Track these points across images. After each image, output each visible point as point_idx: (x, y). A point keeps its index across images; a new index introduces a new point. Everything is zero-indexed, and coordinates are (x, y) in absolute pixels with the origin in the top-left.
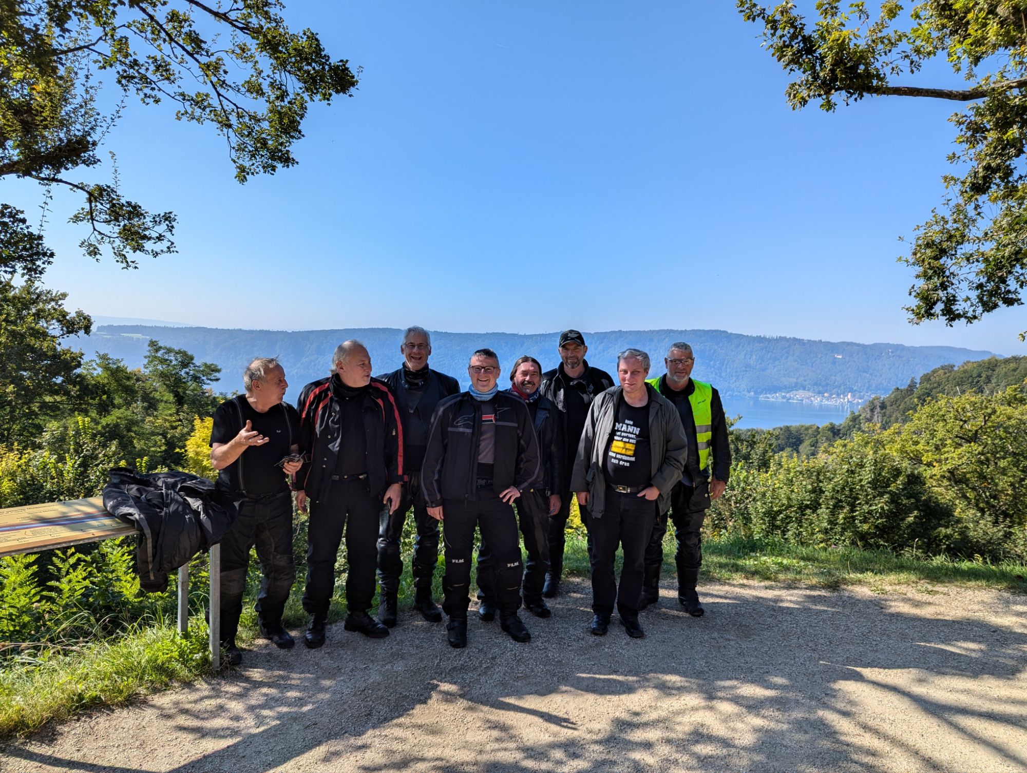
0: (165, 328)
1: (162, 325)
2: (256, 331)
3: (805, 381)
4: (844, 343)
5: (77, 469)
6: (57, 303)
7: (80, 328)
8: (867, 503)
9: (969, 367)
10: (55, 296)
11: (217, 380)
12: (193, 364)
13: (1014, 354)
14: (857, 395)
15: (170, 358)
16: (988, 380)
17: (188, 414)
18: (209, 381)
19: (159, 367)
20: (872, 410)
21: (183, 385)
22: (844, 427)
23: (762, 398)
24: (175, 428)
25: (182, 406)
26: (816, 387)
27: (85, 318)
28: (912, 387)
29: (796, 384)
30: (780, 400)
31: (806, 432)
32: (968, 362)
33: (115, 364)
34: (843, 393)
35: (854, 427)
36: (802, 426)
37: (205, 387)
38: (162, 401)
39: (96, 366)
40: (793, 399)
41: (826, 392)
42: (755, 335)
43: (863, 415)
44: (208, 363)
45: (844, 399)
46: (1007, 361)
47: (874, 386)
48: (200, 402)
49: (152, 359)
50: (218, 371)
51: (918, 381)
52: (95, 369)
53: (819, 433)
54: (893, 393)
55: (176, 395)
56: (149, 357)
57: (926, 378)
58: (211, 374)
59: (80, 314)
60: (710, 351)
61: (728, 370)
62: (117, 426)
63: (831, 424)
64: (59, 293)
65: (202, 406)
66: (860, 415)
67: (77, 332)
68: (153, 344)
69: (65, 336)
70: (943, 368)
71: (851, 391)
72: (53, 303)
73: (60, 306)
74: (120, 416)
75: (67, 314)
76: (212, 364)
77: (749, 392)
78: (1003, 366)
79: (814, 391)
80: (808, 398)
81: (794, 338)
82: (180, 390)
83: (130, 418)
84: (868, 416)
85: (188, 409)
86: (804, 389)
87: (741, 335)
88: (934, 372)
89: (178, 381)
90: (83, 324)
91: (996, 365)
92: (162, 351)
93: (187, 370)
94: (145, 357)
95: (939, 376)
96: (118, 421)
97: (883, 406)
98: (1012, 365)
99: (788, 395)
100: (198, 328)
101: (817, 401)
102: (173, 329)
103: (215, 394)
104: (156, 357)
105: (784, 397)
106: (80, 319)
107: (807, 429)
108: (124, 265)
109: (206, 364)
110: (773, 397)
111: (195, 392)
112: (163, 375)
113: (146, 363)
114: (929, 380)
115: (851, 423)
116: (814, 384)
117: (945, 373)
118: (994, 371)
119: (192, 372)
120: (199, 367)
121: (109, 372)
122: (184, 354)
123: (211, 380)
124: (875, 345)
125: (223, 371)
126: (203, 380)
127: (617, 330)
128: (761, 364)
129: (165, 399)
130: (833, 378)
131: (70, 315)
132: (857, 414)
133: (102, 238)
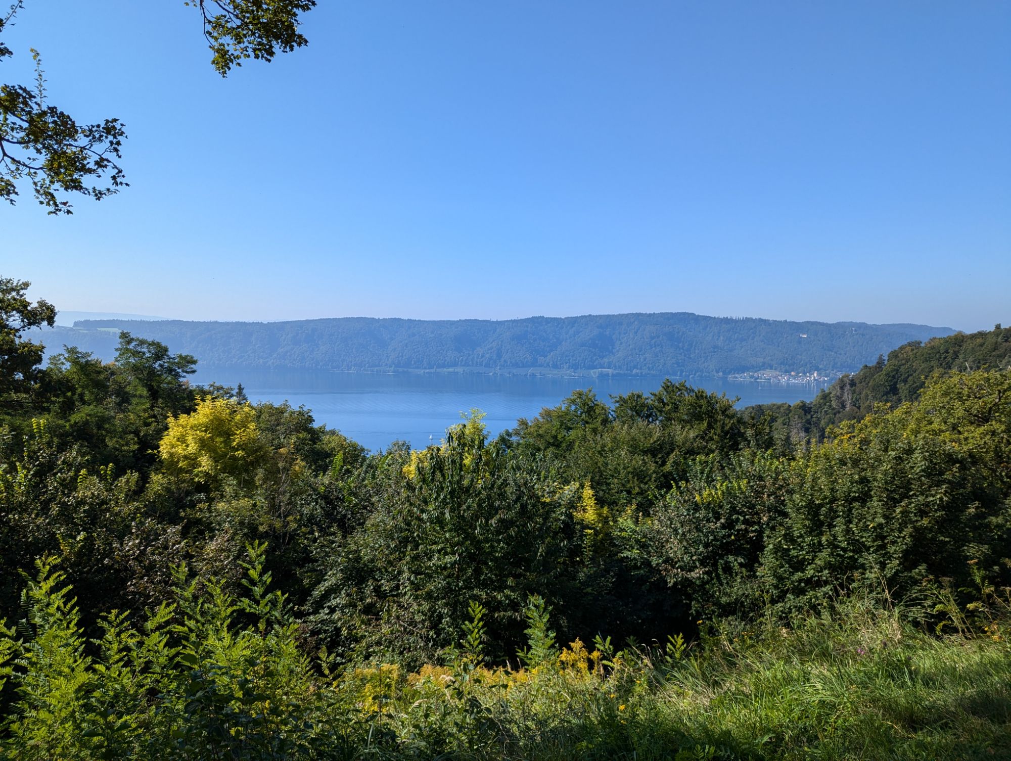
0: (142, 322)
1: (139, 319)
2: (232, 323)
3: (772, 360)
4: (808, 322)
5: (30, 480)
6: (18, 294)
7: (43, 319)
8: (923, 494)
9: (936, 343)
10: (16, 286)
11: (194, 372)
12: (167, 355)
13: (980, 330)
14: (823, 373)
15: (143, 350)
16: (956, 355)
17: (163, 409)
18: (185, 374)
19: (132, 360)
20: (842, 388)
21: (157, 378)
22: (815, 405)
23: (730, 377)
24: (148, 425)
25: (157, 400)
26: (782, 366)
27: (47, 308)
28: (880, 363)
29: (764, 364)
30: (748, 379)
31: (778, 411)
32: (935, 338)
33: (84, 357)
34: (809, 372)
35: (825, 404)
36: (774, 405)
37: (181, 379)
38: (135, 396)
39: (64, 361)
40: (761, 378)
41: (793, 371)
42: (721, 317)
43: (834, 393)
44: (184, 354)
45: (810, 377)
46: (973, 337)
47: (839, 364)
48: (176, 396)
49: (124, 351)
50: (194, 362)
51: (886, 358)
52: (63, 364)
53: (791, 411)
54: (862, 370)
55: (150, 389)
56: (121, 349)
57: (894, 355)
58: (186, 366)
59: (42, 304)
60: (678, 333)
61: (697, 351)
62: (86, 423)
63: (802, 402)
64: (21, 283)
65: (178, 400)
66: (830, 393)
67: (39, 323)
68: (124, 335)
69: (26, 328)
70: (910, 344)
71: (817, 369)
72: (14, 294)
73: (22, 296)
74: (90, 412)
75: (29, 304)
76: (188, 356)
77: (717, 372)
78: (969, 341)
79: (780, 371)
80: (775, 377)
81: (760, 319)
82: (154, 384)
83: (100, 414)
84: (838, 394)
85: (162, 403)
86: (771, 368)
87: (708, 317)
88: (902, 348)
89: (152, 373)
90: (46, 314)
91: (962, 341)
92: (134, 344)
93: (161, 362)
94: (117, 350)
95: (907, 352)
96: (88, 418)
97: (853, 383)
98: (978, 340)
99: (755, 375)
100: (174, 322)
101: (784, 380)
102: (149, 323)
103: (192, 386)
104: (127, 349)
105: (752, 377)
106: (43, 310)
107: (779, 407)
108: (52, 208)
109: (181, 356)
110: (741, 377)
111: (170, 386)
112: (136, 369)
113: (117, 356)
114: (897, 356)
115: (822, 401)
116: (782, 363)
117: (913, 350)
118: (960, 346)
119: (166, 365)
120: (174, 359)
121: (78, 367)
122: (157, 345)
123: (187, 372)
124: (838, 324)
125: (200, 363)
126: (179, 372)
127: (587, 314)
128: (728, 344)
129: (138, 393)
130: (800, 357)
131: (32, 306)
132: (827, 391)
133: (18, 169)
